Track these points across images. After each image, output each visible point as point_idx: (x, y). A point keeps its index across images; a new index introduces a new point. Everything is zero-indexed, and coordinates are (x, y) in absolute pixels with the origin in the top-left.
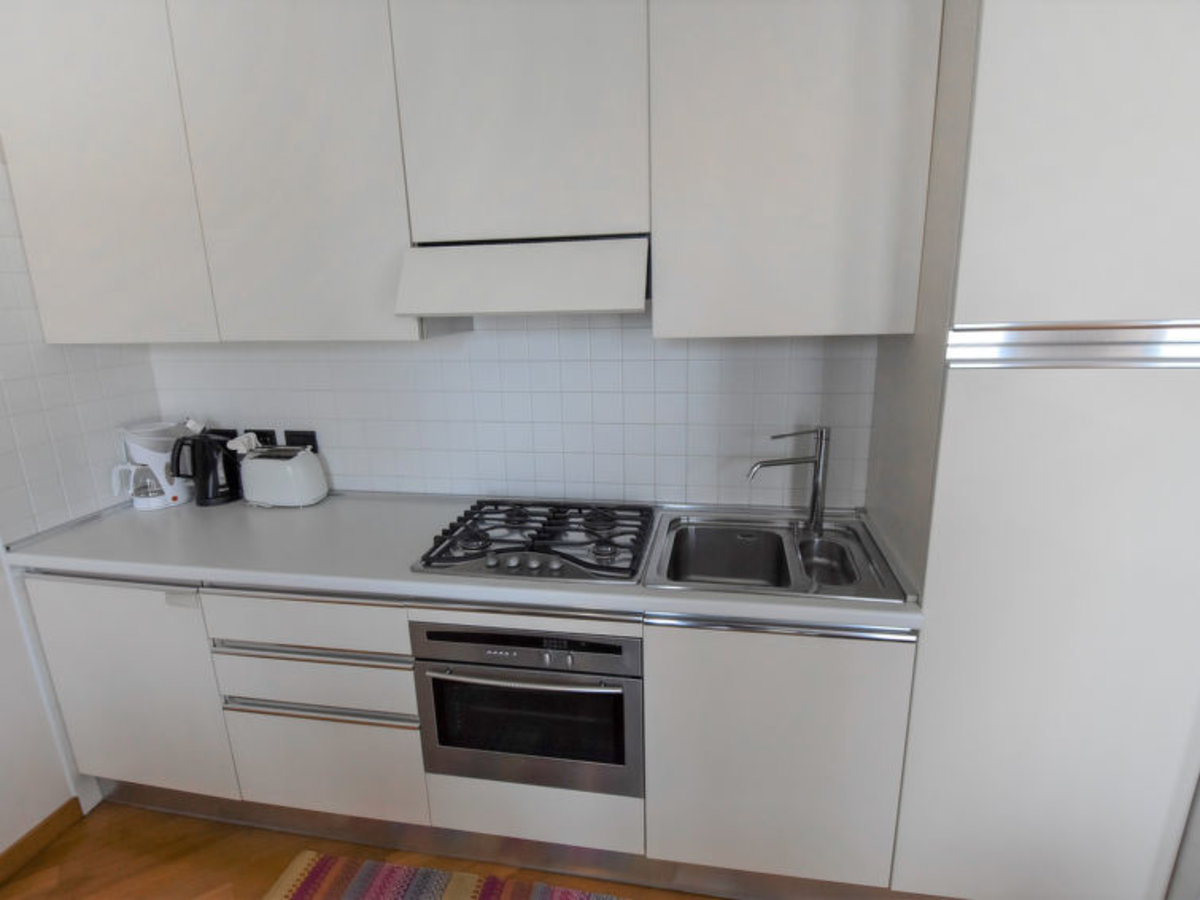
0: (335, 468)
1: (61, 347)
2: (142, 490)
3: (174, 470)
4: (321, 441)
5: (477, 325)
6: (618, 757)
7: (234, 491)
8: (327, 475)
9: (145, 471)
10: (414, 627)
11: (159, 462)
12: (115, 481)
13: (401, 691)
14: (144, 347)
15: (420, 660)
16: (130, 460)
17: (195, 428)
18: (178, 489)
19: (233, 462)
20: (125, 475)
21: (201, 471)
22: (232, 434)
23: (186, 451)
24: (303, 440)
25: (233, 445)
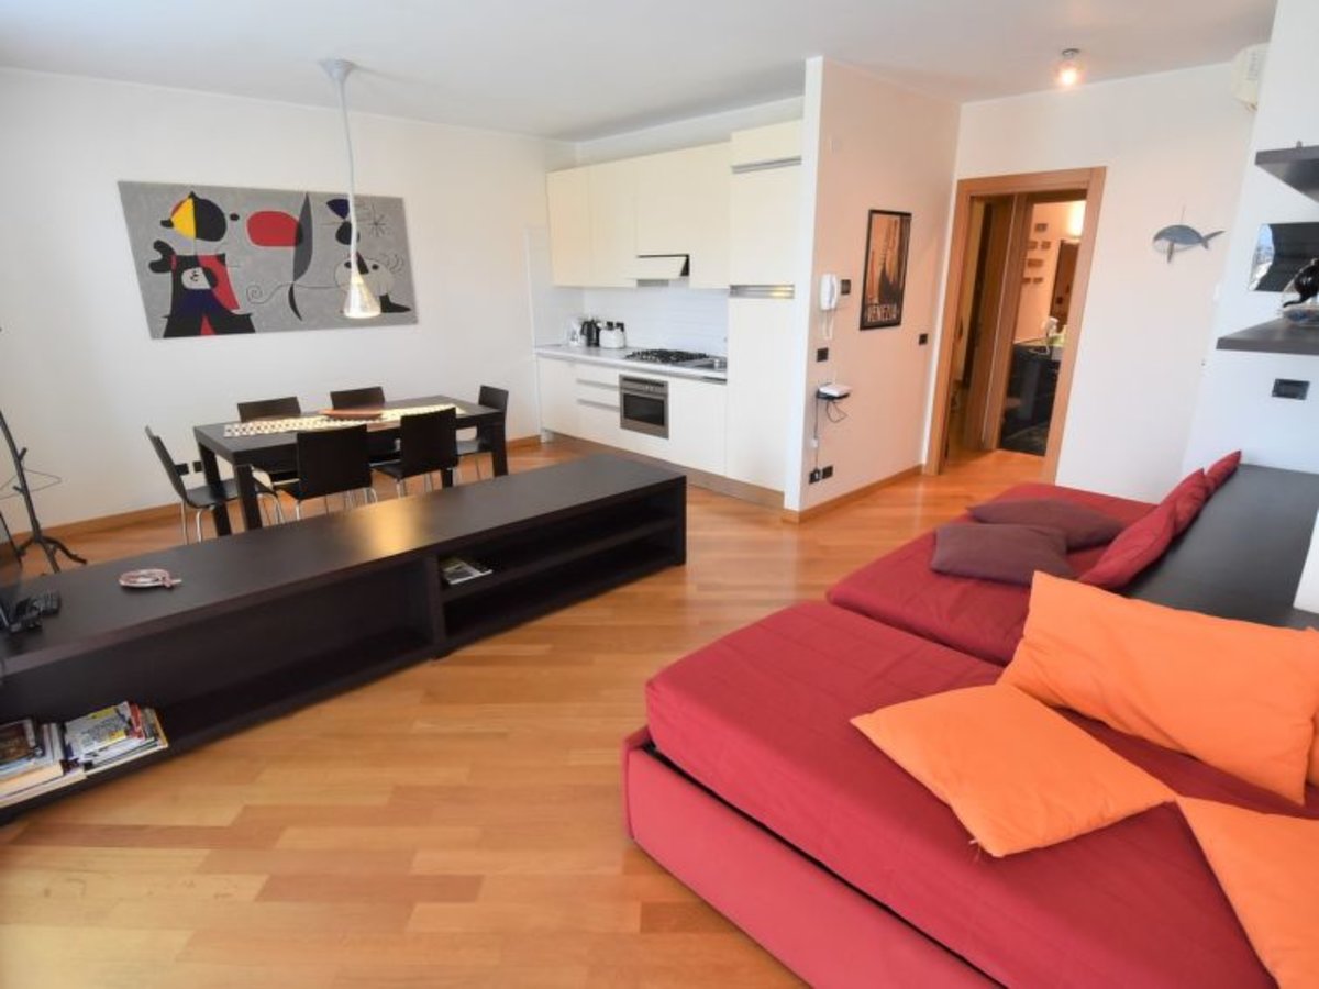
0: (629, 338)
1: (561, 287)
2: (573, 339)
3: (583, 332)
4: (626, 328)
5: (671, 283)
6: (663, 424)
7: (597, 344)
8: (625, 339)
9: (575, 333)
10: (621, 376)
11: (578, 329)
12: (566, 333)
13: (615, 399)
14: (580, 289)
15: (622, 388)
16: (571, 327)
17: (590, 319)
18: (582, 340)
19: (598, 330)
20: (569, 333)
21: (589, 336)
22: (599, 322)
23: (586, 326)
24: (621, 326)
25: (599, 325)
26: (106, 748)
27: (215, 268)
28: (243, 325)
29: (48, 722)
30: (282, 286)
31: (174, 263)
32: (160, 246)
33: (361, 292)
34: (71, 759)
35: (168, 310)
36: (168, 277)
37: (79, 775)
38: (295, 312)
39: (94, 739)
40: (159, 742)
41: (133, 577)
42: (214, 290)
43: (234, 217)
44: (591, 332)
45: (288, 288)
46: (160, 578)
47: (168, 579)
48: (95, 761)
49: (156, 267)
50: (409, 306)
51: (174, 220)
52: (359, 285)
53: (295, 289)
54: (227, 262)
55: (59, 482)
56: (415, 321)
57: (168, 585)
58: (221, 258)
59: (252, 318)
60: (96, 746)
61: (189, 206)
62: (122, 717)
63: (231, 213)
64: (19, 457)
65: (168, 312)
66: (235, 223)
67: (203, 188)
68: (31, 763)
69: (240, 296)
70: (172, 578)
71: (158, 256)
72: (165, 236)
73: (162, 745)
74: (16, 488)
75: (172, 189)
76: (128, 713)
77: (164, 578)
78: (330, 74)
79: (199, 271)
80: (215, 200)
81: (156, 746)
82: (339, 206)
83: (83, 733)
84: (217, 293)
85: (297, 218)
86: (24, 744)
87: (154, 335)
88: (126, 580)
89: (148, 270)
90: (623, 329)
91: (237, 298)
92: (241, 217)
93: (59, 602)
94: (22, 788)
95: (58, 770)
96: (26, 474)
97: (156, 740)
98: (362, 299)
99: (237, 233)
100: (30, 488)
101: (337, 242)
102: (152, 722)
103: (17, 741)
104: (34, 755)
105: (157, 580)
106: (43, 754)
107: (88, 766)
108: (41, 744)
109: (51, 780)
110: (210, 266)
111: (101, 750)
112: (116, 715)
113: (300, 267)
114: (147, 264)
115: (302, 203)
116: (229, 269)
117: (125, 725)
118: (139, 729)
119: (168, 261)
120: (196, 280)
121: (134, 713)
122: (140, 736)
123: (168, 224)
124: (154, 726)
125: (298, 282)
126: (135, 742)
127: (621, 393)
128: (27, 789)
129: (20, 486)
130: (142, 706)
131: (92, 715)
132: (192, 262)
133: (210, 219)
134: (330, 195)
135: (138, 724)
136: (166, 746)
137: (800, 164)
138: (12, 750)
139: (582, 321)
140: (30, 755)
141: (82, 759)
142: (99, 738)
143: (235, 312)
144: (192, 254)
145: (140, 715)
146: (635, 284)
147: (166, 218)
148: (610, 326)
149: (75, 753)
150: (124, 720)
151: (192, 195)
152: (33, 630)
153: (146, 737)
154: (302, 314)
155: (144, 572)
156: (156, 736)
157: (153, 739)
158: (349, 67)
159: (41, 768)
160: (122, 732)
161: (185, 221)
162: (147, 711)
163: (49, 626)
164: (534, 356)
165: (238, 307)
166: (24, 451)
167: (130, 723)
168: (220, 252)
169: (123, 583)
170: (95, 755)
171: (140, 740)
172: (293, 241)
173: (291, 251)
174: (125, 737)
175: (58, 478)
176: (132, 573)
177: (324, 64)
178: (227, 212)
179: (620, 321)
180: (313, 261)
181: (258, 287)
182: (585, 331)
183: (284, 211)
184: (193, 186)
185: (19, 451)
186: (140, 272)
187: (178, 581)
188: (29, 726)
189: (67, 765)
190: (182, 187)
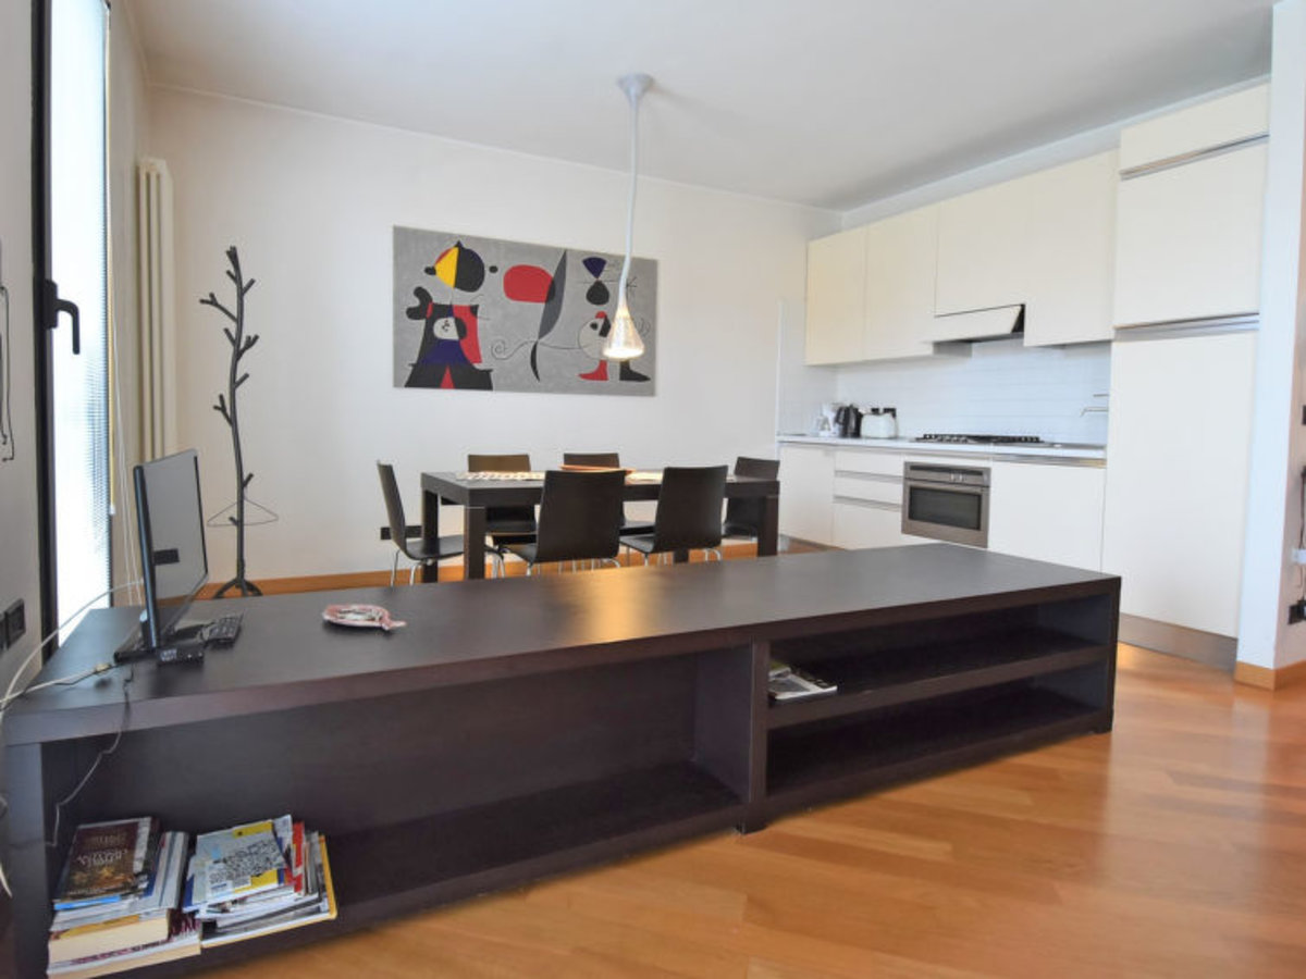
1: (815, 367)
2: (823, 429)
3: (837, 420)
4: (898, 412)
6: (978, 528)
7: (857, 434)
8: (897, 426)
9: (826, 421)
10: (906, 464)
11: (831, 416)
12: (815, 422)
13: (896, 494)
15: (907, 478)
16: (821, 415)
17: (848, 404)
18: (836, 429)
19: (859, 417)
20: (819, 421)
21: (845, 424)
22: (861, 407)
23: (843, 413)
24: (892, 411)
25: (861, 410)
26: (242, 901)
27: (466, 319)
28: (482, 381)
29: (176, 829)
30: (526, 343)
31: (429, 311)
32: (421, 293)
33: (626, 327)
34: (187, 910)
35: (414, 358)
36: (422, 323)
37: (190, 944)
38: (535, 373)
39: (230, 877)
40: (324, 905)
41: (341, 612)
42: (462, 342)
43: (493, 269)
44: (850, 422)
45: (532, 345)
46: (377, 618)
47: (386, 618)
48: (223, 921)
49: (413, 314)
50: (650, 376)
51: (437, 268)
52: (625, 319)
53: (539, 348)
54: (479, 314)
55: (276, 520)
56: (651, 393)
57: (387, 628)
58: (474, 310)
59: (492, 374)
60: (228, 895)
61: (453, 256)
62: (279, 841)
63: (490, 265)
64: (243, 484)
65: (414, 362)
66: (493, 275)
67: (469, 238)
68: (123, 906)
69: (484, 351)
70: (393, 618)
71: (416, 302)
72: (426, 283)
73: (328, 912)
74: (232, 519)
75: (441, 237)
76: (287, 837)
77: (381, 619)
78: (627, 92)
79: (451, 321)
80: (478, 251)
81: (318, 911)
82: (595, 264)
83: (216, 862)
84: (464, 345)
85: (552, 273)
86: (124, 866)
87: (396, 384)
88: (332, 613)
89: (405, 316)
90: (894, 415)
91: (482, 352)
92: (499, 270)
93: (239, 630)
94: (97, 952)
95: (161, 926)
96: (245, 503)
97: (319, 900)
98: (626, 335)
99: (493, 284)
100: (246, 520)
101: (586, 301)
102: (318, 861)
103: (118, 855)
104: (134, 890)
105: (373, 619)
106: (148, 891)
107: (210, 928)
108: (150, 871)
109: (146, 946)
110: (463, 317)
111: (234, 902)
112: (272, 837)
113: (547, 325)
114: (404, 311)
115: (560, 258)
116: (480, 322)
117: (281, 859)
118: (298, 871)
119: (425, 309)
120: (446, 330)
121: (297, 839)
122: (297, 889)
123: (431, 271)
124: (320, 868)
125: (543, 340)
126: (290, 897)
127: (905, 485)
128: (104, 956)
129: (236, 517)
130: (310, 828)
131: (236, 829)
132: (446, 311)
133: (470, 269)
134: (585, 253)
135: (299, 863)
136: (333, 915)
137: (1266, 142)
138: (106, 872)
139: (837, 409)
140: (129, 889)
141: (203, 915)
142: (236, 877)
143: (478, 366)
144: (448, 303)
145: (304, 844)
146: (929, 351)
147: (429, 265)
148: (875, 411)
149: (194, 901)
150: (281, 848)
151: (459, 245)
152: (191, 665)
153: (307, 892)
154: (540, 376)
155: (355, 607)
156: (321, 889)
157: (316, 896)
158: (649, 84)
159: (135, 919)
160: (272, 873)
161: (448, 269)
162: (315, 836)
163: (214, 663)
164: (776, 445)
165: (479, 361)
166: (251, 476)
167: (287, 856)
168: (474, 303)
169: (327, 617)
170: (224, 911)
171: (296, 895)
172: (545, 298)
173: (541, 306)
174: (275, 885)
175: (275, 515)
176: (339, 607)
177: (621, 82)
178: (487, 264)
179: (890, 405)
180: (560, 319)
181: (503, 342)
182: (841, 420)
183: (541, 266)
184: (460, 236)
185: (245, 476)
186: (396, 317)
187: (401, 624)
188: (145, 829)
189: (179, 921)
190: (451, 236)
